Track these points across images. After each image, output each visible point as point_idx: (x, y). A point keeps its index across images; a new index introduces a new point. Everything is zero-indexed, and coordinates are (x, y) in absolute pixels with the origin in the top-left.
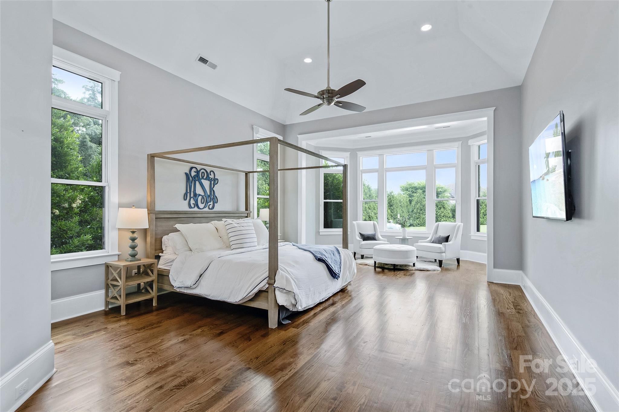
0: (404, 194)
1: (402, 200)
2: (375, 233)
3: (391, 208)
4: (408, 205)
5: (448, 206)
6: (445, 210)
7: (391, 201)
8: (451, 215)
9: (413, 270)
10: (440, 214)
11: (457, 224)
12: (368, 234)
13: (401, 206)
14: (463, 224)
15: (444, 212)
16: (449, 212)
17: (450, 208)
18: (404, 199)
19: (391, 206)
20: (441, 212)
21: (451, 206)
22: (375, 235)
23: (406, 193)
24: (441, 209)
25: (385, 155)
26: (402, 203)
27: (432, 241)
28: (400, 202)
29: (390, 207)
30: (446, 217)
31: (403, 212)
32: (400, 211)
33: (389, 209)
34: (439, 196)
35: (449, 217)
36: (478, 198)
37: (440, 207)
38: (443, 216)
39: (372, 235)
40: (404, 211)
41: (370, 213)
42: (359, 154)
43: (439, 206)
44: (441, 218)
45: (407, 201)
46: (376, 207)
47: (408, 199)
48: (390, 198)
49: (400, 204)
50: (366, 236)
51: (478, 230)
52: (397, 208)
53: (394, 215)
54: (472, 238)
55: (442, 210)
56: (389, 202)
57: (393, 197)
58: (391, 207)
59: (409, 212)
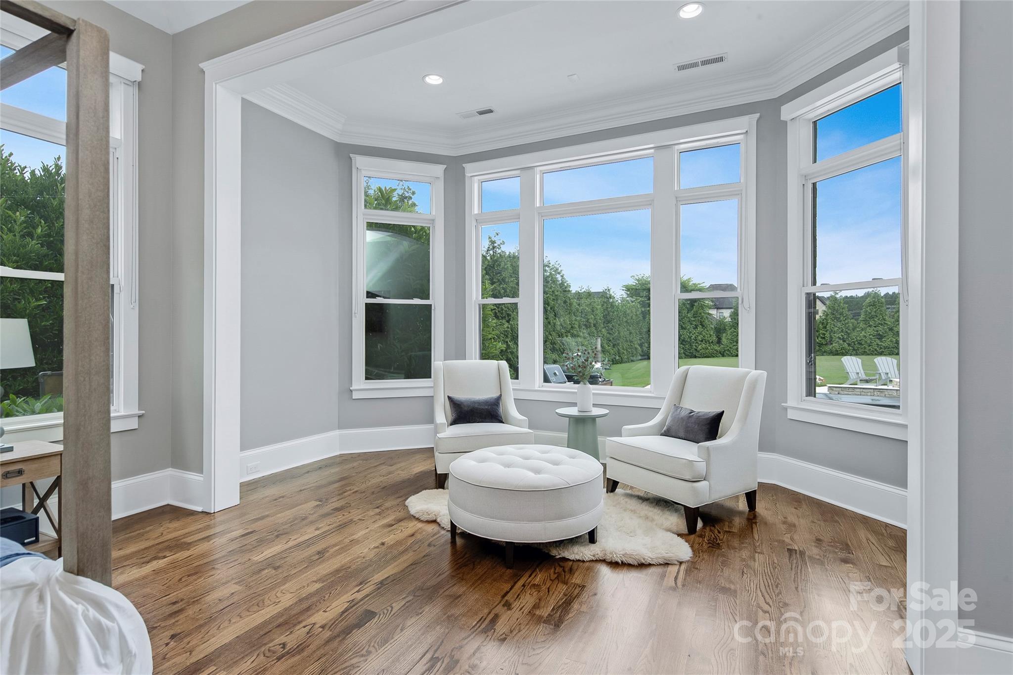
0: (632, 302)
1: (628, 311)
2: (499, 398)
3: (608, 326)
4: (639, 321)
5: (710, 323)
6: (704, 329)
7: (609, 313)
8: (714, 338)
9: (583, 561)
10: (695, 338)
11: (748, 373)
12: (474, 402)
13: (626, 322)
14: (765, 373)
15: (703, 333)
16: (711, 333)
17: (713, 327)
18: (631, 311)
19: (609, 322)
20: (698, 333)
21: (714, 323)
22: (497, 402)
23: (636, 300)
24: (697, 328)
25: (539, 169)
26: (628, 317)
27: (665, 428)
28: (625, 313)
29: (607, 324)
30: (706, 342)
31: (631, 333)
32: (625, 331)
33: (605, 327)
34: (694, 305)
35: (712, 342)
36: (811, 289)
37: (695, 325)
38: (701, 340)
39: (486, 402)
40: (633, 331)
41: (564, 334)
42: (470, 169)
43: (694, 323)
44: (697, 345)
45: (638, 313)
46: (577, 323)
47: (640, 310)
48: (607, 308)
49: (625, 319)
50: (466, 409)
51: (811, 391)
52: (619, 325)
53: (613, 339)
54: (791, 415)
55: (700, 329)
56: (604, 316)
57: (611, 305)
58: (609, 324)
59: (641, 334)
